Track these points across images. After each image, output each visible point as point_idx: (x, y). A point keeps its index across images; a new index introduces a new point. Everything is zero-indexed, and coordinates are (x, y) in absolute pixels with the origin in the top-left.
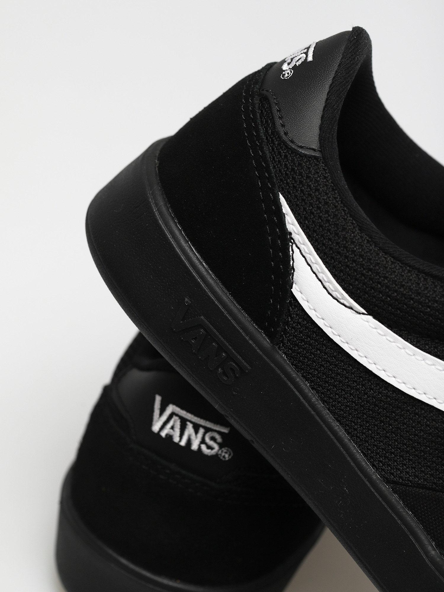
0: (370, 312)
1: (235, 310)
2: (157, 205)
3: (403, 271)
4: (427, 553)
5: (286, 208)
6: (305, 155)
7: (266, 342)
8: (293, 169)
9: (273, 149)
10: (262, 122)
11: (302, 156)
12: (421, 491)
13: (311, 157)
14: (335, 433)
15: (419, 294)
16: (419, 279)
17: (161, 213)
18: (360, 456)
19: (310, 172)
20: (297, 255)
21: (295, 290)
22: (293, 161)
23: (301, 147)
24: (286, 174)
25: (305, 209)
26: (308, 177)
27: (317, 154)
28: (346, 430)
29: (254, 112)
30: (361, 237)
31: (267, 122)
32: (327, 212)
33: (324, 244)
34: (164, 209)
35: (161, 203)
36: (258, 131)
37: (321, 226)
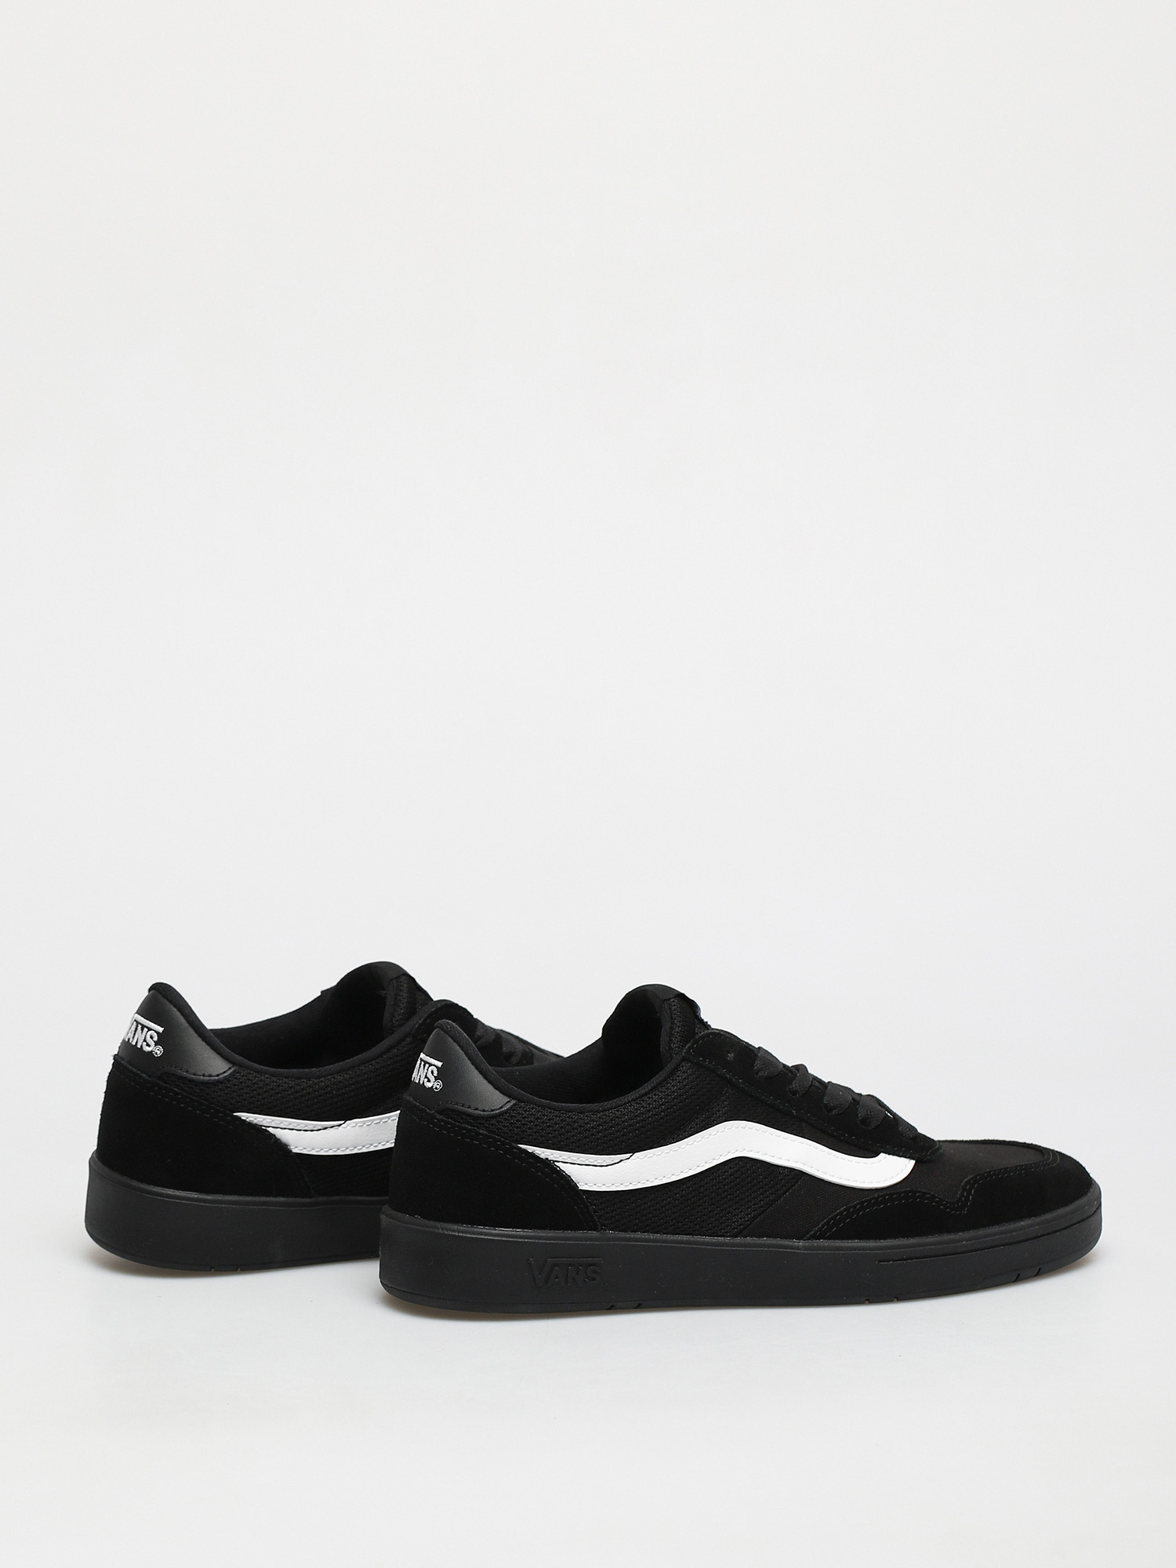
0: (633, 1151)
1: (562, 1235)
2: (454, 1231)
3: (628, 1109)
4: (798, 1248)
5: (530, 1149)
6: (508, 1109)
7: (594, 1234)
8: (511, 1124)
9: (485, 1127)
10: (459, 1122)
11: (506, 1112)
12: (758, 1219)
13: (512, 1107)
14: (682, 1242)
15: (649, 1111)
16: (640, 1104)
17: (462, 1232)
18: (708, 1239)
19: (522, 1114)
20: (562, 1166)
21: (582, 1187)
22: (505, 1119)
23: (501, 1107)
24: (510, 1130)
25: (542, 1136)
26: (524, 1118)
27: (513, 1102)
28: (685, 1235)
29: (446, 1123)
30: (587, 1116)
31: (462, 1119)
32: (556, 1124)
33: (572, 1143)
34: (461, 1228)
35: (455, 1227)
36: (464, 1129)
37: (560, 1135)
